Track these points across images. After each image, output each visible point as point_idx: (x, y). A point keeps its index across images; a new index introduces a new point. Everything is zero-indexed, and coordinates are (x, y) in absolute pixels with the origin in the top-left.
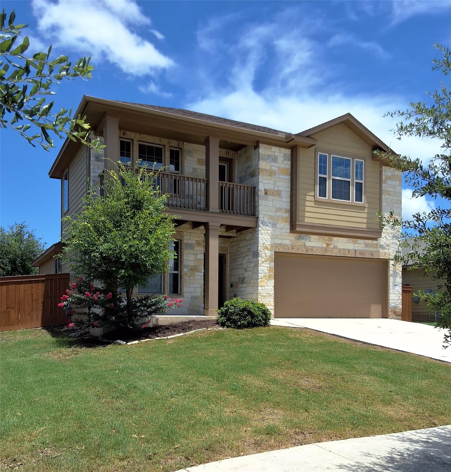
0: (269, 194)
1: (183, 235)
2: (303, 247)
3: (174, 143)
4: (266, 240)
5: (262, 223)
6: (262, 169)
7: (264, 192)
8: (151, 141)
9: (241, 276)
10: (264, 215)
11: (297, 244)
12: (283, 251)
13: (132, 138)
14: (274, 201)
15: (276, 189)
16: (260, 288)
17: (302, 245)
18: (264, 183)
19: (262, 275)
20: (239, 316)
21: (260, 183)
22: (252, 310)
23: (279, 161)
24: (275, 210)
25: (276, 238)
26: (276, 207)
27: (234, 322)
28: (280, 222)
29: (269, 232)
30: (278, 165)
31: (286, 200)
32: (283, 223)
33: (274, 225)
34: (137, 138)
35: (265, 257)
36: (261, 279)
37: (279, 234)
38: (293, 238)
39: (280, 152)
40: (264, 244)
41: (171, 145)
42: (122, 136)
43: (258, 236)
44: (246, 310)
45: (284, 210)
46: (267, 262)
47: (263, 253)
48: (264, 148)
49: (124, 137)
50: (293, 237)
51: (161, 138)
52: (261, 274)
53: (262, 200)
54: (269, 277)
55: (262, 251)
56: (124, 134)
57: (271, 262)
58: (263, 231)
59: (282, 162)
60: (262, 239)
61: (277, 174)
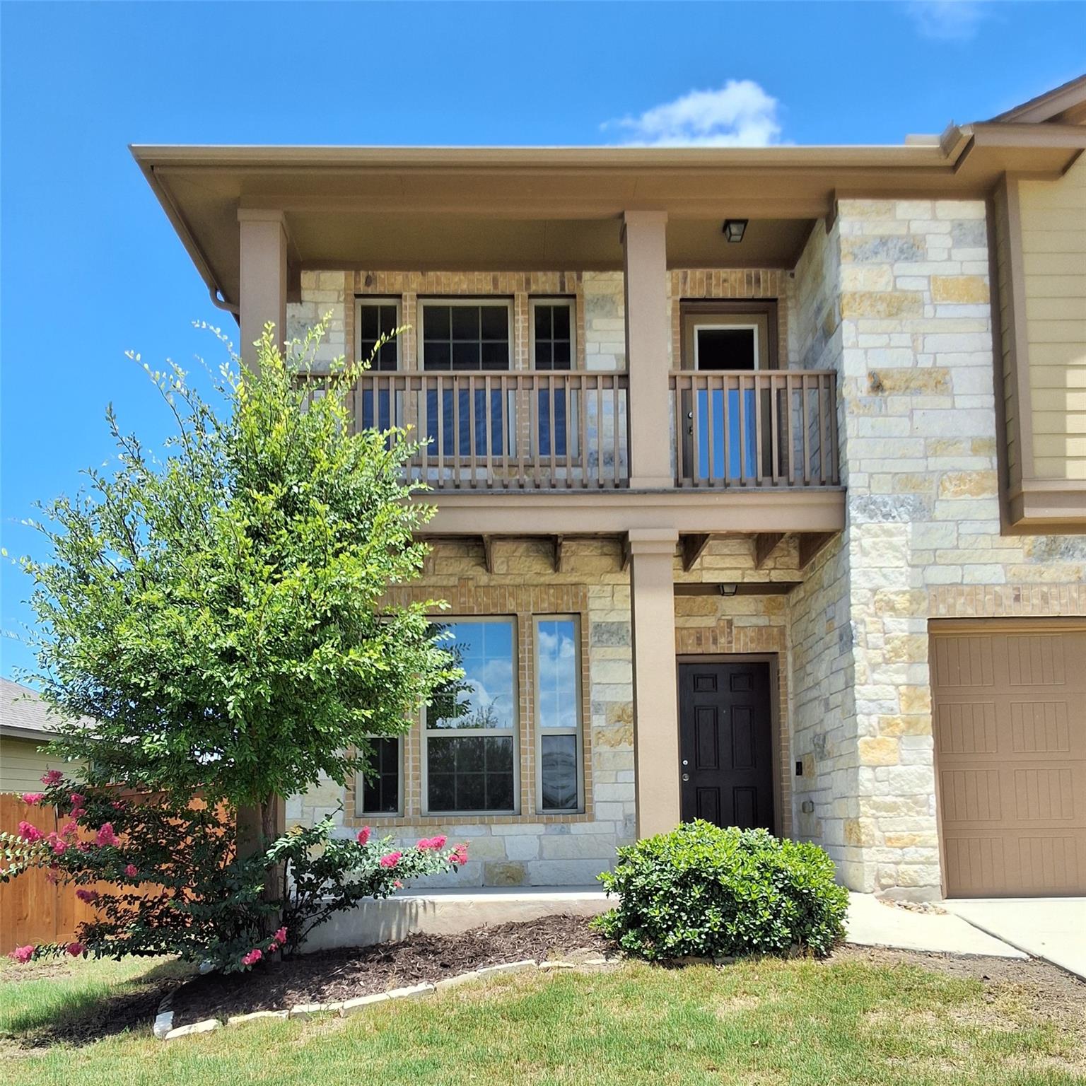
0: (893, 389)
1: (585, 596)
2: (1073, 587)
3: (546, 281)
4: (885, 576)
5: (863, 509)
6: (854, 294)
7: (866, 384)
8: (464, 288)
9: (818, 730)
10: (871, 475)
11: (1039, 580)
12: (970, 613)
13: (396, 289)
14: (918, 414)
15: (925, 362)
16: (865, 774)
17: (1064, 579)
18: (866, 350)
19: (874, 720)
20: (671, 905)
21: (845, 351)
22: (725, 880)
23: (932, 254)
24: (921, 448)
25: (935, 564)
26: (926, 438)
27: (653, 933)
28: (947, 495)
29: (898, 540)
30: (925, 269)
31: (976, 402)
32: (968, 496)
33: (922, 511)
34: (414, 286)
35: (881, 643)
36: (868, 738)
37: (947, 544)
38: (1019, 556)
39: (935, 218)
40: (874, 591)
41: (534, 288)
42: (363, 289)
43: (849, 561)
44: (699, 880)
45: (966, 445)
46: (894, 666)
47: (870, 628)
48: (862, 214)
49: (370, 291)
50: (1018, 548)
51: (498, 274)
52: (869, 714)
53: (858, 416)
54: (910, 724)
55: (868, 619)
56: (369, 282)
57: (912, 661)
58: (867, 542)
59: (946, 256)
60: (865, 574)
61: (924, 305)
